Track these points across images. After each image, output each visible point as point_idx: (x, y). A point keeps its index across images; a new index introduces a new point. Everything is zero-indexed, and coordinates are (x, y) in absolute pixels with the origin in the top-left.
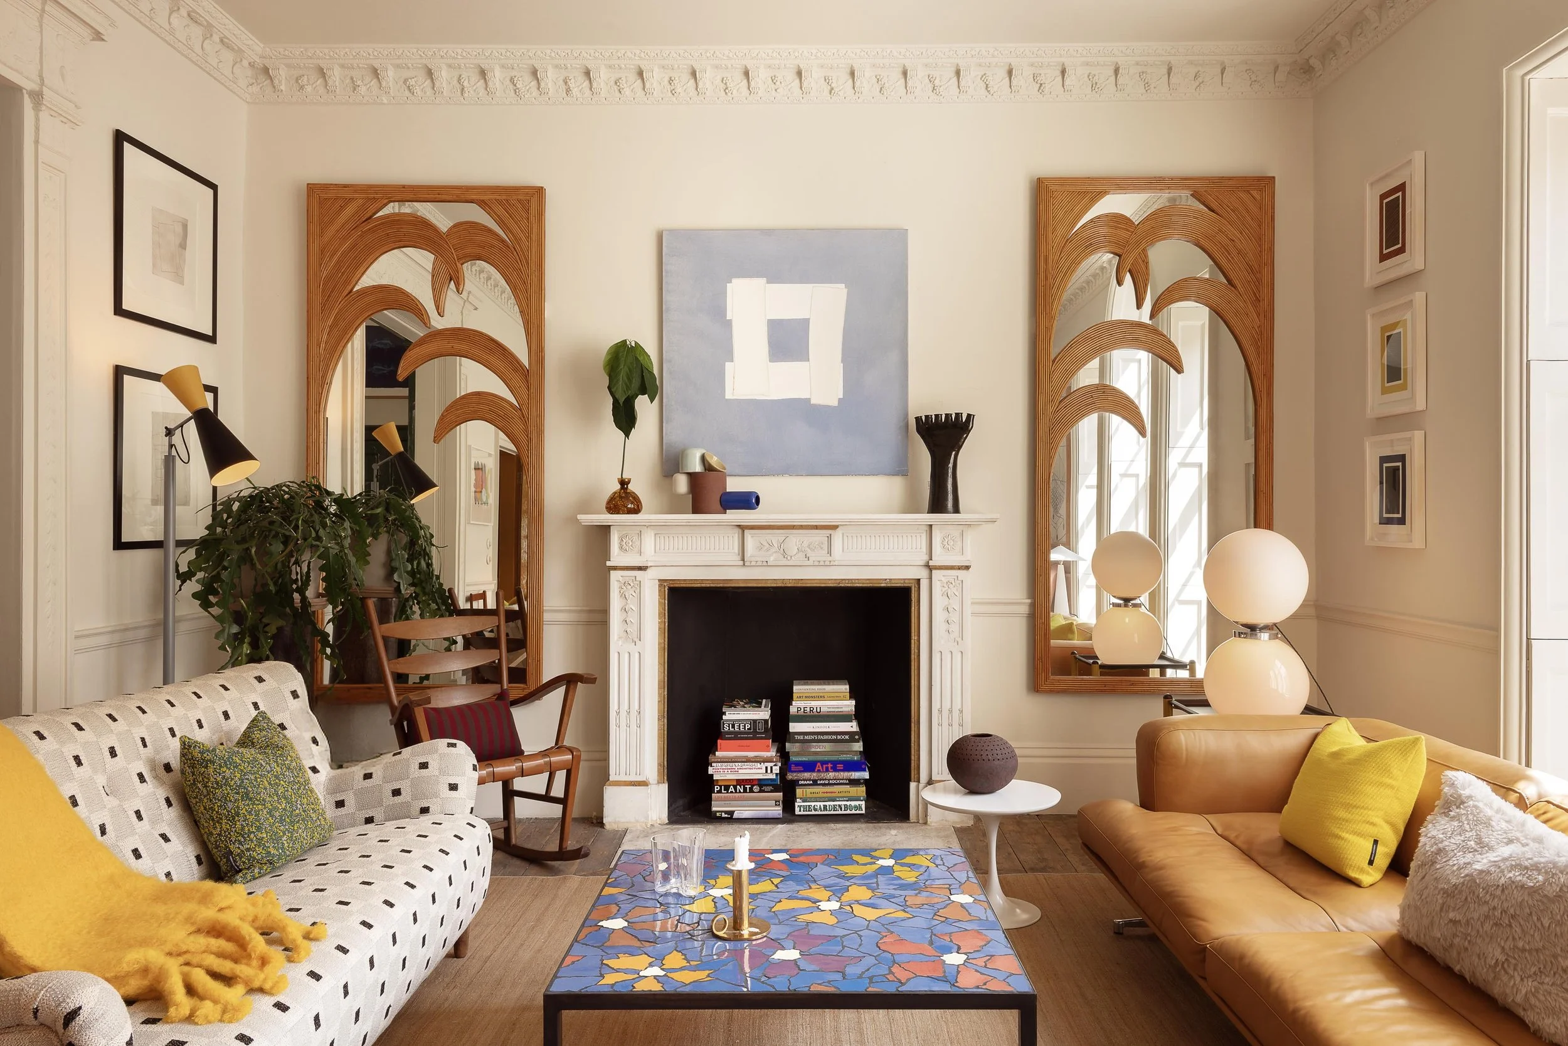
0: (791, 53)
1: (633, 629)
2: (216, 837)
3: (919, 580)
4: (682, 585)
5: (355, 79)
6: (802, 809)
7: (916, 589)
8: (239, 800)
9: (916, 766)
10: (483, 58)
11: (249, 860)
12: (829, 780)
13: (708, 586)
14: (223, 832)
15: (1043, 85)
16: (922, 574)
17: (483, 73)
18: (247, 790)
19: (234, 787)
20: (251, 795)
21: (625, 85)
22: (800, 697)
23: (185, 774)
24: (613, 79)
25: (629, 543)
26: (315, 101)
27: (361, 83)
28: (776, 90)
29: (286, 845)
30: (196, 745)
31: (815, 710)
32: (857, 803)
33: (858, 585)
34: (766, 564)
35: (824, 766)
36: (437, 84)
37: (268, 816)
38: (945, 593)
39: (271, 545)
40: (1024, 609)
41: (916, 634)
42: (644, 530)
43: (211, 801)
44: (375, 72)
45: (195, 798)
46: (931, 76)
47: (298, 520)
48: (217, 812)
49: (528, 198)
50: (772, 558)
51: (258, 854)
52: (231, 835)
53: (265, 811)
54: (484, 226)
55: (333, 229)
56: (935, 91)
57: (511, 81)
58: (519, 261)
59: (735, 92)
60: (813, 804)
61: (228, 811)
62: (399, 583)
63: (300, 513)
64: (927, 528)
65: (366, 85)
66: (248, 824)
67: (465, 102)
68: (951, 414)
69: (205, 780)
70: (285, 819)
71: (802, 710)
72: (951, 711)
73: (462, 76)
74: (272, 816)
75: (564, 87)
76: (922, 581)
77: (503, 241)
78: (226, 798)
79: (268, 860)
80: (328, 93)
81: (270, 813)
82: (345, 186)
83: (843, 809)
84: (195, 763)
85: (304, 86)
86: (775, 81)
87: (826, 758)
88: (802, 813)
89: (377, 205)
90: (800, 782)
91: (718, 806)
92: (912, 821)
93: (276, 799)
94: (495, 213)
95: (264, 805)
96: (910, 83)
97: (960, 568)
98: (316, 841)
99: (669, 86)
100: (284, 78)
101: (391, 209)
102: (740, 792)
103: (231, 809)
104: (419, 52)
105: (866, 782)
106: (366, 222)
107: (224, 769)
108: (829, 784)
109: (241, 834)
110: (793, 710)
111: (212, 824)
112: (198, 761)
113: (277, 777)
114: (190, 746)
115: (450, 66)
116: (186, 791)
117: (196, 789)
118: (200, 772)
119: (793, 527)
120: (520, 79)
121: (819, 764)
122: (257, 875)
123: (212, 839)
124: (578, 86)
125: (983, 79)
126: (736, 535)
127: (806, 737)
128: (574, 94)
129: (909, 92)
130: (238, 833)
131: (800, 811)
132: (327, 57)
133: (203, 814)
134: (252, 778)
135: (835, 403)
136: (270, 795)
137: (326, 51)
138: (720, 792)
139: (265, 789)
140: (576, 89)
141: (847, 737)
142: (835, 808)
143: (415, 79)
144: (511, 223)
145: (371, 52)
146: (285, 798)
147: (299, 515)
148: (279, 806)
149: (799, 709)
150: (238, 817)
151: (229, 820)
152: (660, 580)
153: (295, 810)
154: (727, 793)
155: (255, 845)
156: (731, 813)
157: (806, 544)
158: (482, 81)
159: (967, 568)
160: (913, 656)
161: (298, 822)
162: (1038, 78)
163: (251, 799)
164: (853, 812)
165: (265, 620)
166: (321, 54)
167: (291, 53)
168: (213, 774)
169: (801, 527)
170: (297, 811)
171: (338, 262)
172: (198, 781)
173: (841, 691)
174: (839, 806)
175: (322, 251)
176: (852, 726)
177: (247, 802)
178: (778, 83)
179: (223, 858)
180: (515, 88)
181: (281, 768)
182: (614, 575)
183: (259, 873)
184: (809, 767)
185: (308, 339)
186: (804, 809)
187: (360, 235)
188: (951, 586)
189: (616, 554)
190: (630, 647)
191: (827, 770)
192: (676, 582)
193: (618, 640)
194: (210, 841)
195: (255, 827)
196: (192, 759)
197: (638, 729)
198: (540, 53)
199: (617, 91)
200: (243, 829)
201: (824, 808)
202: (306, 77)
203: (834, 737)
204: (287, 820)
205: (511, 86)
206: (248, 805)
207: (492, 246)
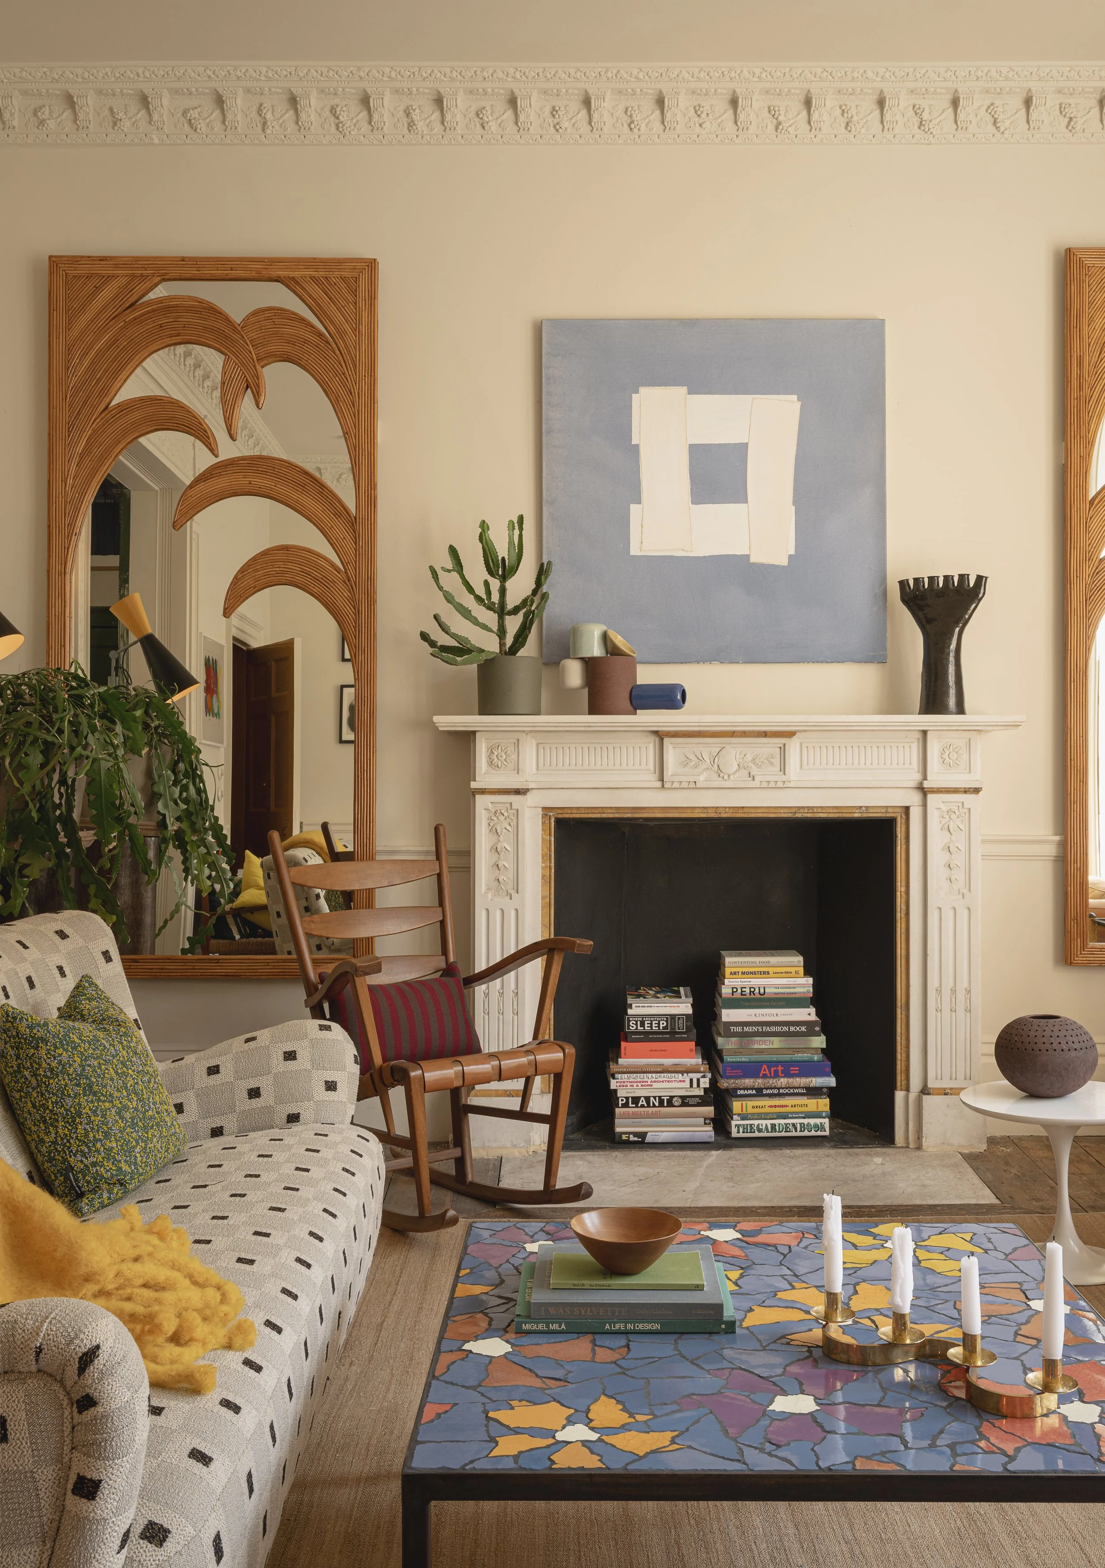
0: (726, 73)
1: (507, 878)
2: (50, 1146)
3: (907, 809)
4: (574, 816)
5: (115, 110)
6: (741, 1130)
7: (903, 821)
8: (80, 1094)
9: (903, 1068)
10: (295, 79)
11: (95, 1179)
12: (779, 1089)
13: (611, 816)
14: (59, 1139)
15: (1075, 120)
16: (913, 800)
17: (293, 101)
18: (90, 1080)
19: (74, 1076)
20: (95, 1088)
21: (490, 117)
22: (735, 973)
23: (6, 1058)
24: (473, 109)
25: (502, 756)
26: (59, 141)
27: (124, 116)
28: (700, 125)
29: (139, 1159)
30: (22, 1017)
31: (757, 991)
32: (818, 1121)
33: (822, 815)
34: (694, 786)
35: (773, 1069)
36: (229, 116)
37: (117, 1118)
38: (946, 827)
39: (26, 755)
40: (1051, 850)
41: (903, 883)
42: (522, 737)
43: (42, 1095)
44: (144, 101)
45: (19, 1091)
46: (917, 107)
47: (62, 720)
48: (51, 1111)
49: (356, 274)
50: (702, 778)
51: (107, 1171)
52: (70, 1143)
53: (113, 1111)
54: (294, 313)
55: (83, 320)
56: (923, 128)
57: (331, 112)
58: (342, 362)
59: (643, 127)
60: (756, 1122)
61: (66, 1110)
62: (164, 815)
63: (65, 710)
64: (919, 735)
65: (131, 118)
66: (92, 1129)
67: (267, 142)
68: (953, 576)
69: (35, 1066)
70: (137, 1123)
71: (739, 991)
72: (954, 991)
73: (265, 105)
74: (122, 1118)
75: (405, 120)
76: (912, 810)
77: (320, 335)
78: (63, 1093)
79: (118, 1180)
80: (78, 130)
81: (119, 1113)
82: (103, 259)
83: (798, 1129)
84: (20, 1042)
85: (45, 120)
86: (699, 113)
87: (774, 1058)
88: (741, 1135)
89: (148, 284)
90: (740, 1092)
91: (622, 1127)
92: (898, 1145)
93: (125, 1094)
94: (310, 296)
95: (112, 1102)
96: (888, 116)
97: (966, 791)
98: (170, 1156)
99: (551, 120)
100: (17, 110)
101: (160, 292)
102: (654, 1106)
103: (71, 1107)
104: (208, 72)
105: (831, 1093)
106: (130, 309)
107: (60, 1051)
108: (779, 1095)
109: (84, 1142)
110: (726, 991)
111: (43, 1128)
112: (25, 1039)
113: (123, 1064)
114: (15, 1018)
115: (248, 91)
116: (6, 1081)
117: (21, 1078)
118: (27, 1055)
119: (732, 734)
120: (344, 109)
121: (765, 1066)
122: (106, 1202)
123: (44, 1150)
124: (426, 119)
125: (989, 111)
126: (650, 746)
127: (746, 1029)
128: (419, 129)
129: (886, 128)
130: (80, 1141)
131: (738, 1132)
132: (80, 80)
133: (30, 1114)
134: (96, 1063)
135: (784, 562)
136: (118, 1088)
137: (79, 71)
138: (626, 1105)
139: (112, 1079)
140: (421, 123)
141: (803, 1029)
142: (787, 1127)
143: (199, 109)
144: (332, 310)
145: (141, 73)
146: (136, 1094)
147: (65, 713)
148: (129, 1103)
149: (735, 990)
150: (80, 1118)
151: (68, 1122)
152: (544, 809)
153: (147, 1111)
154: (637, 1107)
155: (103, 1158)
156: (643, 1135)
157: (749, 757)
158: (292, 112)
159: (977, 791)
160: (898, 915)
161: (152, 1128)
162: (1067, 110)
163: (95, 1094)
164: (813, 1133)
165: (23, 860)
166: (71, 76)
167: (30, 75)
168: (45, 1057)
169: (744, 734)
170: (150, 1113)
171: (93, 363)
172: (24, 1067)
173: (793, 964)
174: (794, 1125)
175: (69, 350)
176: (809, 1014)
177: (91, 1097)
178: (704, 115)
179: (58, 1175)
180: (337, 121)
181: (127, 1052)
182: (481, 801)
183: (109, 1198)
184: (751, 1069)
185: (49, 472)
186: (744, 1129)
187: (122, 328)
188: (953, 816)
189: (483, 772)
190: (504, 901)
191: (776, 1075)
192: (566, 811)
193: (486, 893)
194: (40, 1151)
195: (102, 1132)
196: (18, 1036)
197: (516, 1017)
198: (375, 72)
199: (478, 126)
200: (86, 1135)
201: (772, 1128)
202: (47, 108)
203: (785, 1029)
204: (140, 1124)
205: (332, 119)
206: (92, 1102)
207: (306, 341)
